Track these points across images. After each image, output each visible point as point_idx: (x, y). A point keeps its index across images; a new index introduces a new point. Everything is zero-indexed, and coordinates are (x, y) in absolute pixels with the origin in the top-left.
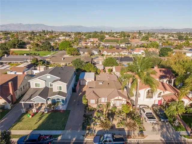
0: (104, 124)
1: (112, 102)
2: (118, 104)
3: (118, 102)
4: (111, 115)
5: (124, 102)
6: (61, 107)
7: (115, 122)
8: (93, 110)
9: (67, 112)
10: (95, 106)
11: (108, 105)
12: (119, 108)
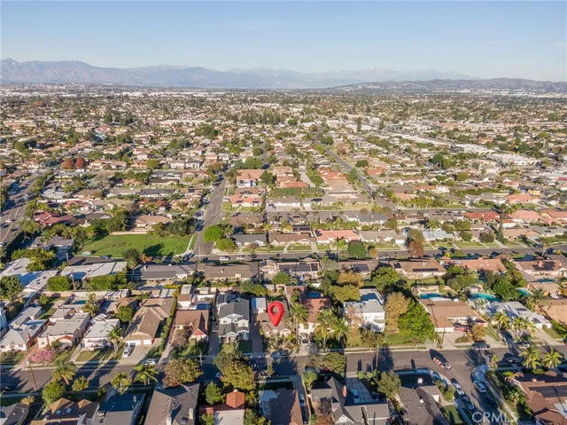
0: (275, 348)
1: (281, 333)
2: (285, 333)
3: (286, 333)
4: (281, 342)
5: (290, 332)
6: (245, 338)
7: (283, 346)
8: (268, 339)
9: (250, 341)
10: (269, 336)
11: (278, 335)
12: (286, 336)
